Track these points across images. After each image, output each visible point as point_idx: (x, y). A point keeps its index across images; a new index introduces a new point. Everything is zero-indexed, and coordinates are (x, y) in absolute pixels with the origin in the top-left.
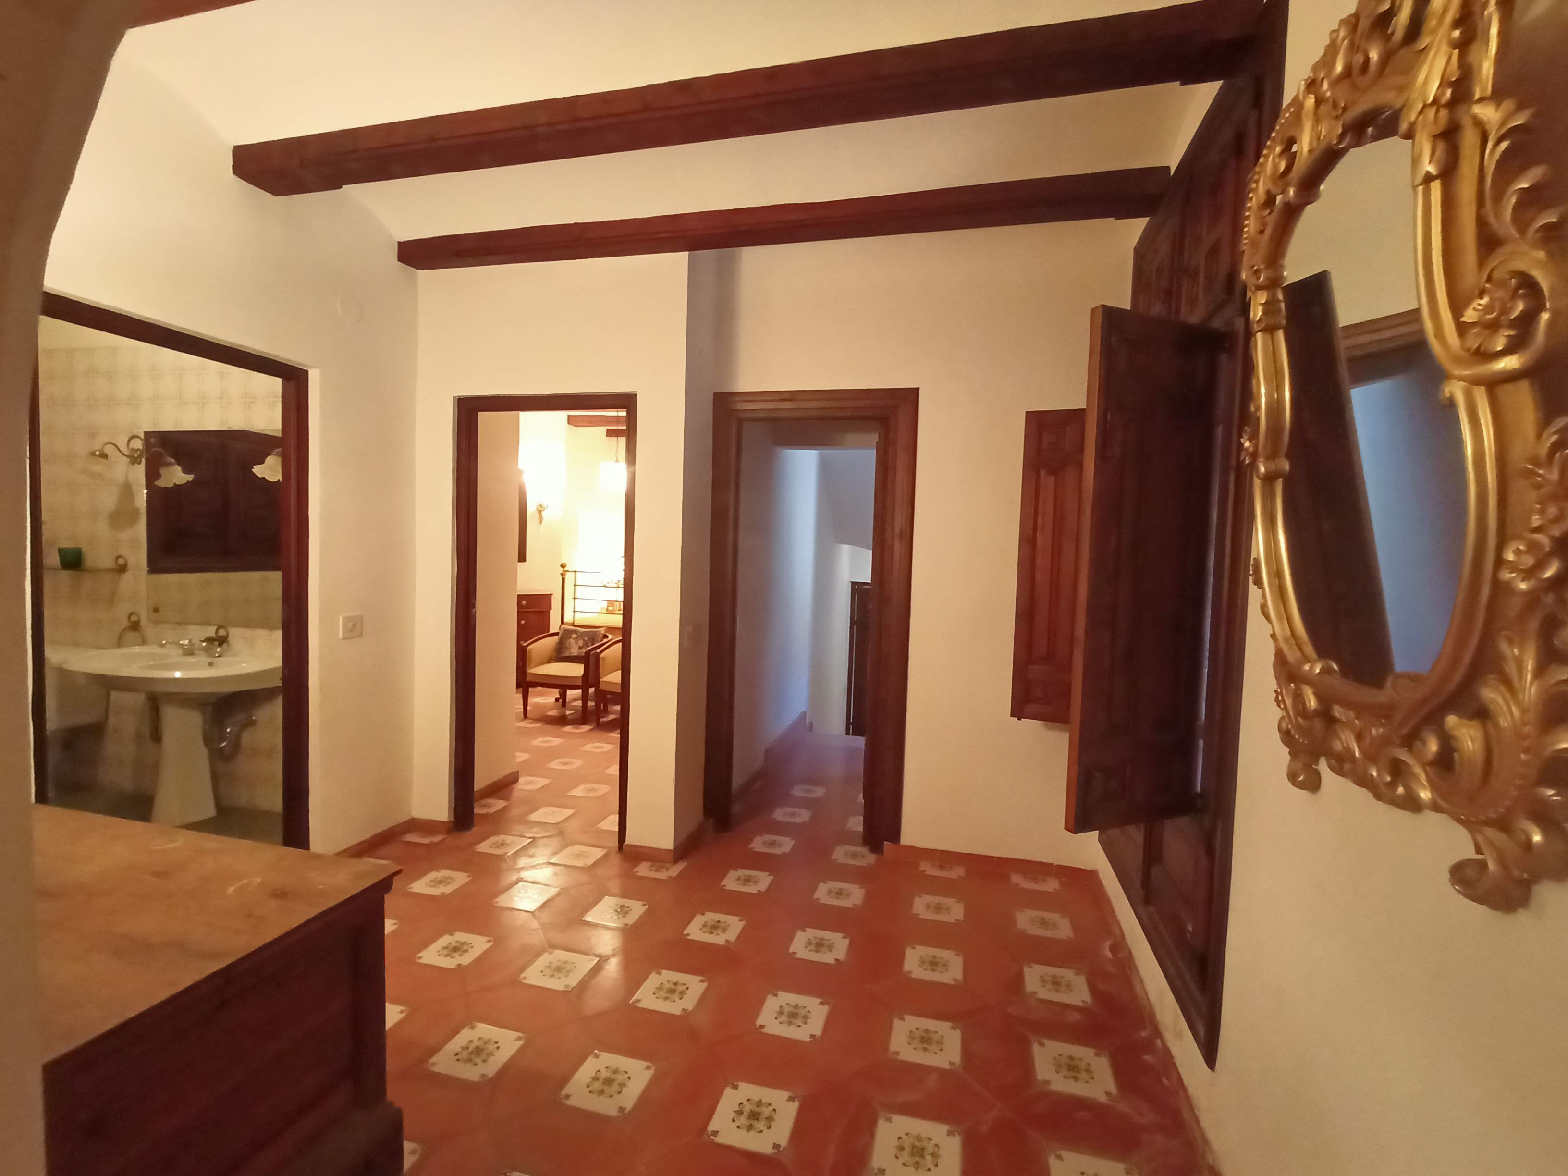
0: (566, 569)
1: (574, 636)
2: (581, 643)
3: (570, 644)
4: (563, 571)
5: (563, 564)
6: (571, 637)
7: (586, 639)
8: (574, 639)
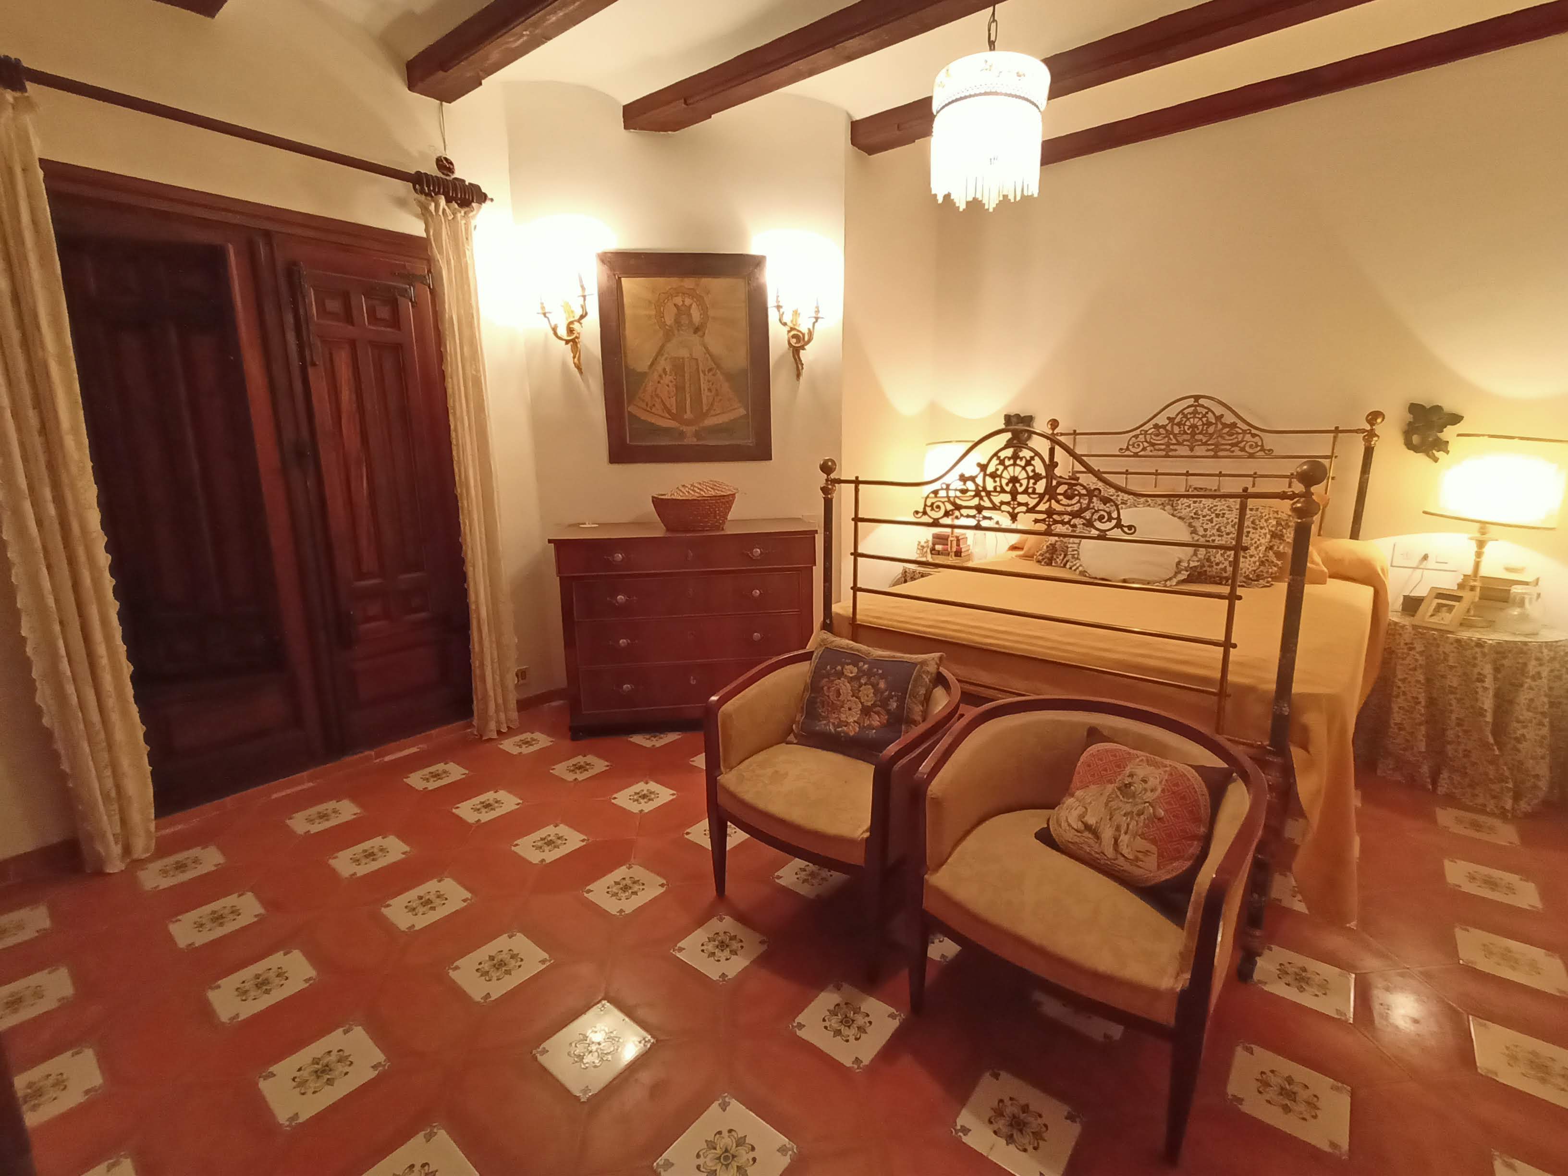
0: (833, 476)
1: (851, 671)
2: (868, 695)
3: (838, 694)
4: (827, 480)
5: (826, 462)
6: (841, 674)
7: (882, 685)
8: (850, 680)
